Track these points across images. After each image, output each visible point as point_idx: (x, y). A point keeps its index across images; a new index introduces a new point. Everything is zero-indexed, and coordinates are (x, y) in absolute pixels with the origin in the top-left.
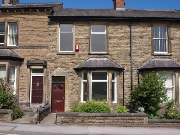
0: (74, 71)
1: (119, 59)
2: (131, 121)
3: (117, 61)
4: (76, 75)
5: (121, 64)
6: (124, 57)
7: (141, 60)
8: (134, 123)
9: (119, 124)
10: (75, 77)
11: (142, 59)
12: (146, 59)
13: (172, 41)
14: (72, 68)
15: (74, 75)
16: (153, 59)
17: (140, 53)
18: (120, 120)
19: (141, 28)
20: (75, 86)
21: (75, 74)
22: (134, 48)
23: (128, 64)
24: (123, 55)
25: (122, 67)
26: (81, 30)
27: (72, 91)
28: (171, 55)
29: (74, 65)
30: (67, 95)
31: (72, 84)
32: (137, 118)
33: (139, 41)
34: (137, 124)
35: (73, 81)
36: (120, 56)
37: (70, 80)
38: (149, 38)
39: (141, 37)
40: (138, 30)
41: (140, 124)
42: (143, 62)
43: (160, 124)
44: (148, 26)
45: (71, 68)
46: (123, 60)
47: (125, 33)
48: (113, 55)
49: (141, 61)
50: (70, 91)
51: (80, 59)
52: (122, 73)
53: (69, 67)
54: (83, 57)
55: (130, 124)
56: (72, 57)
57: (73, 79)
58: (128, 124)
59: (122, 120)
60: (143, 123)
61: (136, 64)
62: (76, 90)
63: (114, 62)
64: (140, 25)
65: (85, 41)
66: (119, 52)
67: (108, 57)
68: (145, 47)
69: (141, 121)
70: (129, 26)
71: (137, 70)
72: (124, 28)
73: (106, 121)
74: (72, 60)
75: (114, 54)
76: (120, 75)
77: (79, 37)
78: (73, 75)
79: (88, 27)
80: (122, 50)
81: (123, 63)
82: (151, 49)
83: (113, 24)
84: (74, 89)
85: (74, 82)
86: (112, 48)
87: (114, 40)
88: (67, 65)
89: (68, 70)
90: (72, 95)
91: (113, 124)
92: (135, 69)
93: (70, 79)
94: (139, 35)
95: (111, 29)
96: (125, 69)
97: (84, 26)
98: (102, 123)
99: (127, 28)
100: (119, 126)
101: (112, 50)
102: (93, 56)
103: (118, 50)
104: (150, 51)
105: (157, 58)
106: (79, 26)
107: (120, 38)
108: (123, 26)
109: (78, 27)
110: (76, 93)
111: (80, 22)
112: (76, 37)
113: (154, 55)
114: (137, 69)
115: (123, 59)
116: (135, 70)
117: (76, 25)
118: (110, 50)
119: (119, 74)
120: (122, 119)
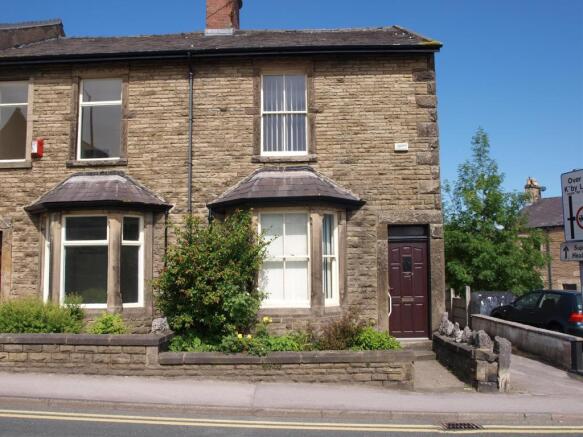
0: (26, 215)
1: (156, 176)
2: (106, 358)
3: (150, 182)
4: (32, 229)
5: (159, 191)
6: (169, 172)
7: (220, 178)
8: (115, 363)
9: (72, 365)
10: (28, 234)
11: (223, 175)
12: (235, 174)
13: (319, 117)
14: (22, 208)
15: (27, 228)
16: (257, 173)
17: (218, 156)
18: (73, 355)
19: (223, 81)
20: (30, 259)
21: (28, 224)
22: (199, 144)
23: (179, 190)
24: (167, 166)
25: (161, 200)
26: (48, 96)
27: (22, 275)
28: (314, 161)
29: (28, 199)
30: (8, 284)
31: (21, 254)
32: (125, 348)
33: (217, 123)
34: (125, 366)
35: (25, 244)
36: (157, 168)
37: (17, 243)
38: (248, 111)
39: (222, 110)
40: (214, 88)
41: (133, 366)
42: (227, 184)
43: (195, 367)
44: (246, 76)
45: (18, 208)
46: (165, 181)
47: (176, 100)
48: (139, 166)
49: (220, 181)
50: (16, 275)
51: (44, 181)
52: (163, 220)
53: (14, 204)
54: (52, 173)
55: (103, 365)
56: (21, 174)
57: (24, 240)
58: (98, 366)
59: (79, 355)
60: (144, 363)
61: (204, 189)
62: (32, 271)
63: (142, 185)
64: (221, 74)
65: (60, 129)
66: (155, 155)
67: (122, 172)
68: (235, 138)
69: (135, 357)
70: (186, 79)
71: (206, 208)
72: (172, 83)
73: (33, 356)
74: (22, 185)
75: (141, 163)
76: (157, 225)
77: (43, 117)
78: (25, 227)
79: (69, 87)
80: (165, 150)
81: (166, 189)
82: (251, 144)
83: (141, 75)
84: (24, 266)
85: (26, 248)
86: (135, 145)
87: (144, 120)
88: (9, 199)
89: (12, 214)
90: (21, 285)
91: (52, 365)
92: (201, 207)
93: (15, 240)
94: (215, 103)
95: (135, 88)
96: (171, 207)
97: (58, 84)
98: (21, 364)
99: (182, 85)
100: (71, 371)
101: (134, 151)
102: (81, 170)
103: (153, 152)
104: (250, 150)
105: (270, 171)
106: (45, 84)
107: (160, 116)
108: (170, 79)
109: (42, 88)
110: (31, 279)
111: (48, 72)
112: (36, 118)
113: (259, 162)
114: (208, 206)
115: (166, 177)
116: (200, 210)
117: (35, 83)
118: (129, 151)
119: (154, 223)
120: (80, 352)
